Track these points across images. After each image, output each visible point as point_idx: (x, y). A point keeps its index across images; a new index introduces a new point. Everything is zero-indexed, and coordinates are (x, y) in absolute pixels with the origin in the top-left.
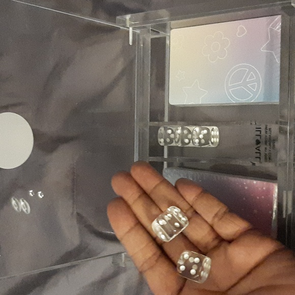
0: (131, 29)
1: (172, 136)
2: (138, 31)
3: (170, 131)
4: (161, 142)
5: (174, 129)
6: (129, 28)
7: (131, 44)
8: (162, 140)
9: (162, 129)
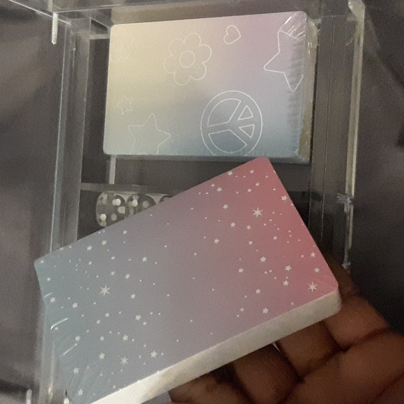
0: (55, 16)
1: (122, 210)
2: (68, 23)
3: (118, 202)
4: (100, 220)
5: (126, 198)
6: (51, 14)
7: (54, 42)
8: (103, 217)
9: (104, 196)
